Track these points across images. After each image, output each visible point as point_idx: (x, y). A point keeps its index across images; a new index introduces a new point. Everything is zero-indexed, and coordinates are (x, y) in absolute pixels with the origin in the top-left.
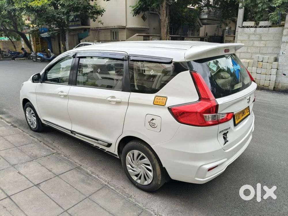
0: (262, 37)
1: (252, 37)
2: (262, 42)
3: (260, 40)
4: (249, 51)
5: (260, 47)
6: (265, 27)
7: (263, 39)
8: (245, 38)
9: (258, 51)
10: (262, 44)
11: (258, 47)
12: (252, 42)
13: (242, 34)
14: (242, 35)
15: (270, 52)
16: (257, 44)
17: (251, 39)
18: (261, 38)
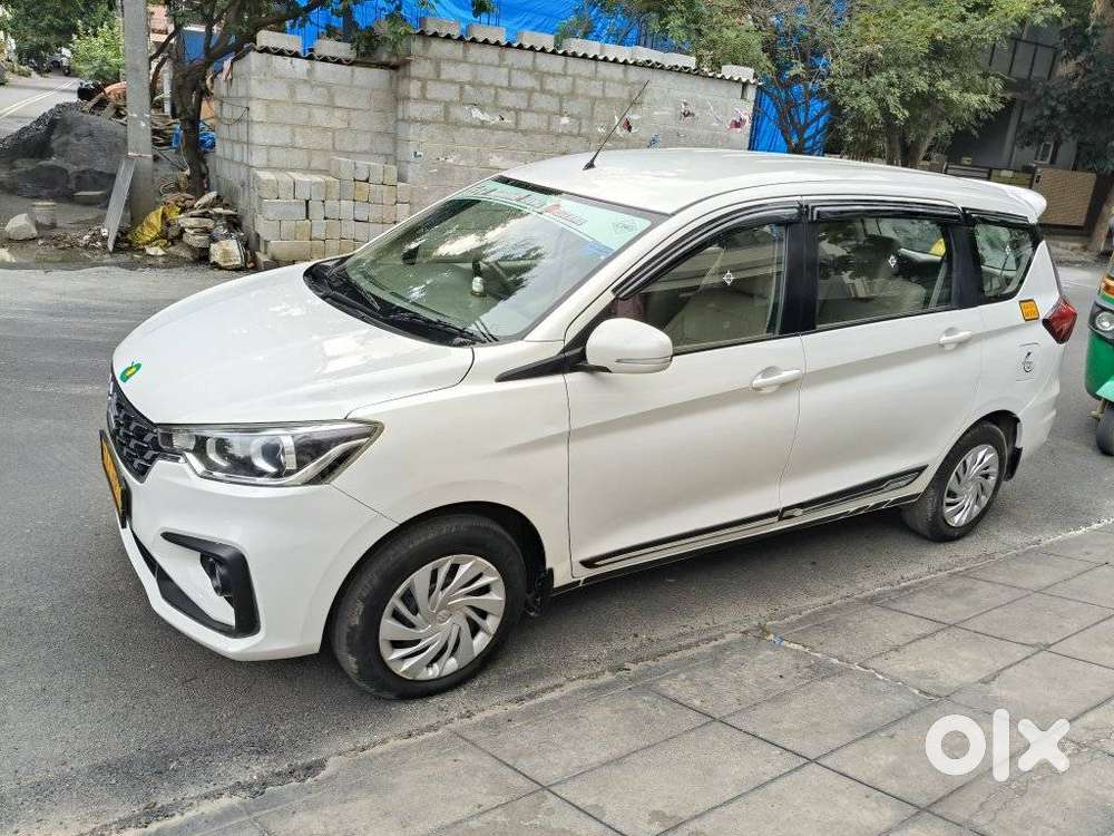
0: (336, 98)
1: (304, 94)
2: (338, 113)
3: (331, 106)
4: (300, 141)
5: (334, 130)
6: (339, 62)
7: (338, 104)
8: (281, 92)
9: (327, 143)
10: (337, 119)
11: (326, 129)
12: (304, 111)
13: (268, 78)
14: (266, 81)
15: (366, 147)
16: (320, 116)
17: (299, 98)
18: (332, 97)
